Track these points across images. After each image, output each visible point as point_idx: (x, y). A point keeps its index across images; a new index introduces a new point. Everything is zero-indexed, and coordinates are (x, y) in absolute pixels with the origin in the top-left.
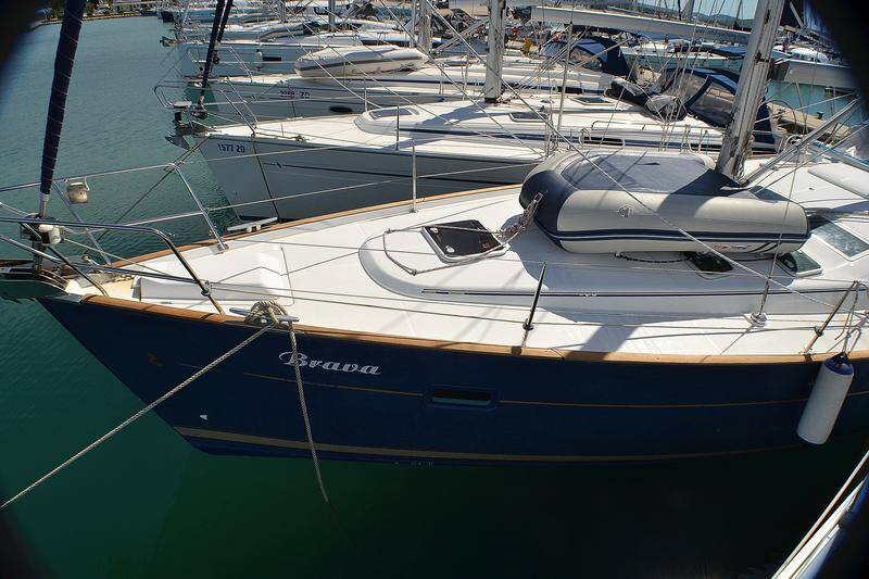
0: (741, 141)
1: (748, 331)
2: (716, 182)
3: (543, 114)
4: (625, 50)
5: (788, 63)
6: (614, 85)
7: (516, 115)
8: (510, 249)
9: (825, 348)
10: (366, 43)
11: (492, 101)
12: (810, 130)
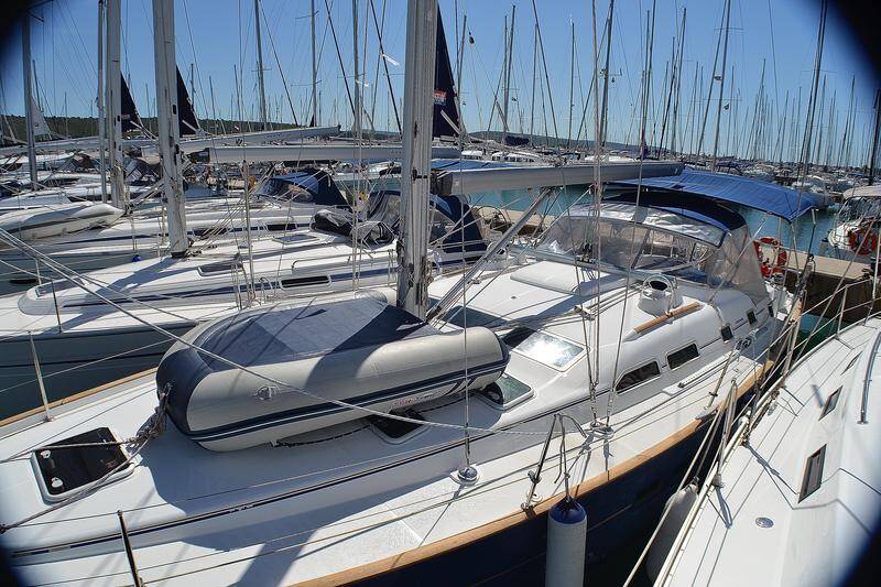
0: (417, 268)
1: (457, 496)
2: (394, 322)
3: (235, 263)
4: (340, 177)
5: (451, 174)
6: (318, 218)
7: (205, 269)
8: (140, 465)
9: (549, 493)
10: (73, 200)
11: (182, 256)
12: (510, 225)
